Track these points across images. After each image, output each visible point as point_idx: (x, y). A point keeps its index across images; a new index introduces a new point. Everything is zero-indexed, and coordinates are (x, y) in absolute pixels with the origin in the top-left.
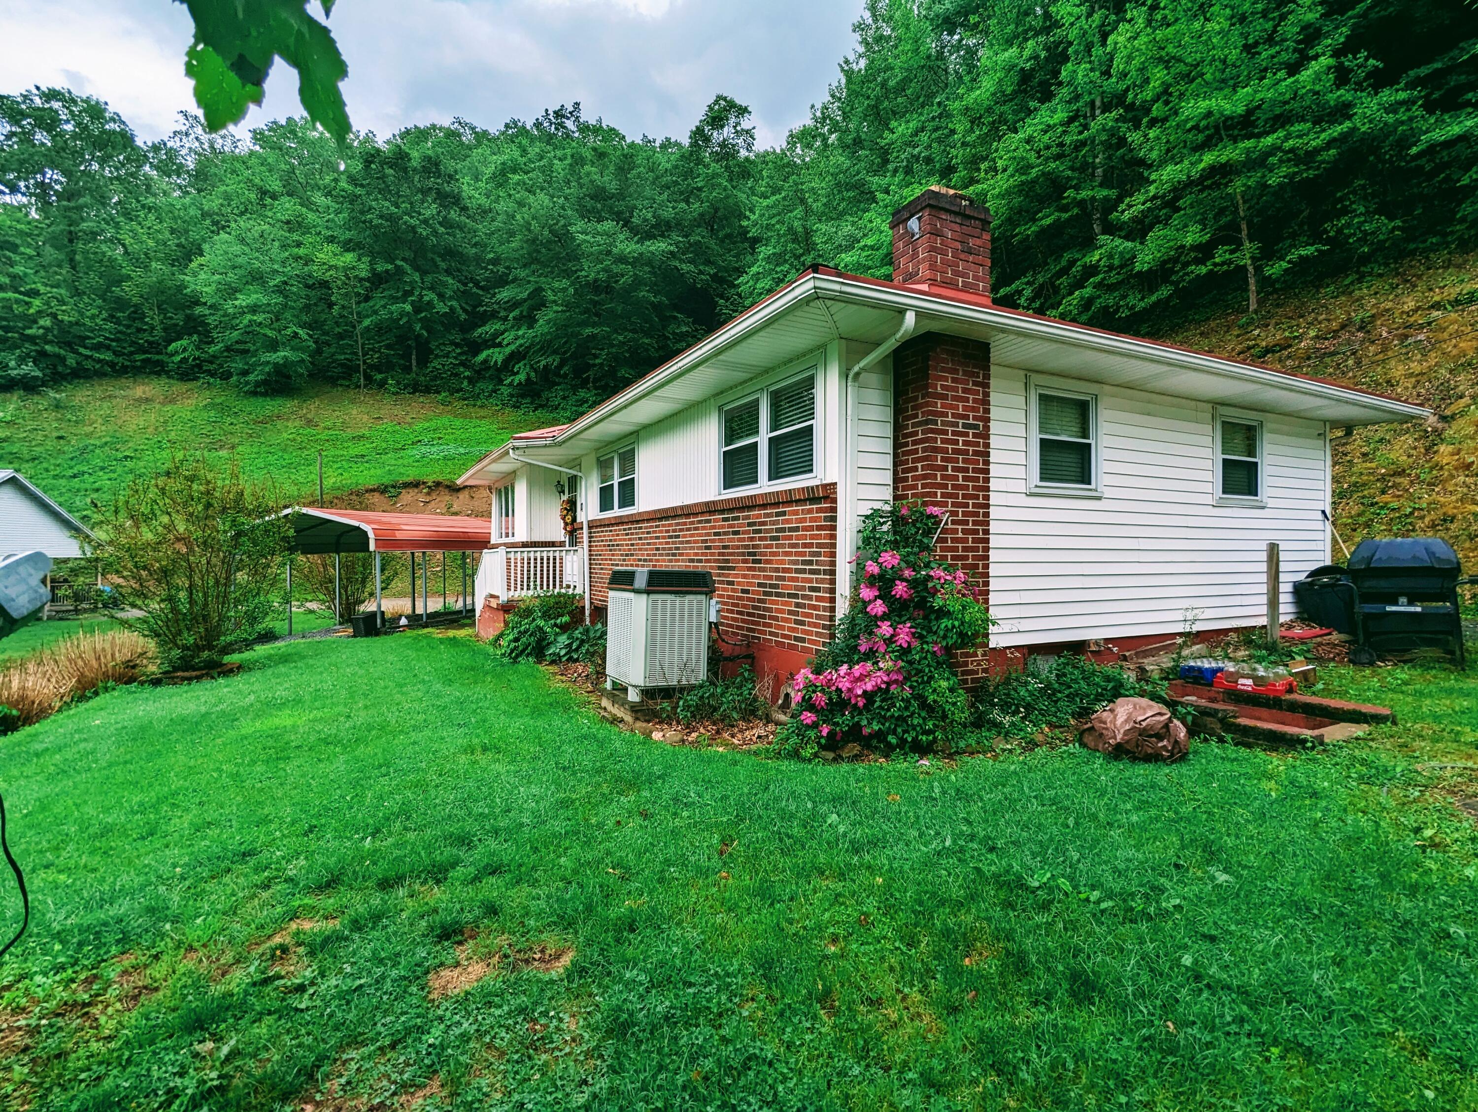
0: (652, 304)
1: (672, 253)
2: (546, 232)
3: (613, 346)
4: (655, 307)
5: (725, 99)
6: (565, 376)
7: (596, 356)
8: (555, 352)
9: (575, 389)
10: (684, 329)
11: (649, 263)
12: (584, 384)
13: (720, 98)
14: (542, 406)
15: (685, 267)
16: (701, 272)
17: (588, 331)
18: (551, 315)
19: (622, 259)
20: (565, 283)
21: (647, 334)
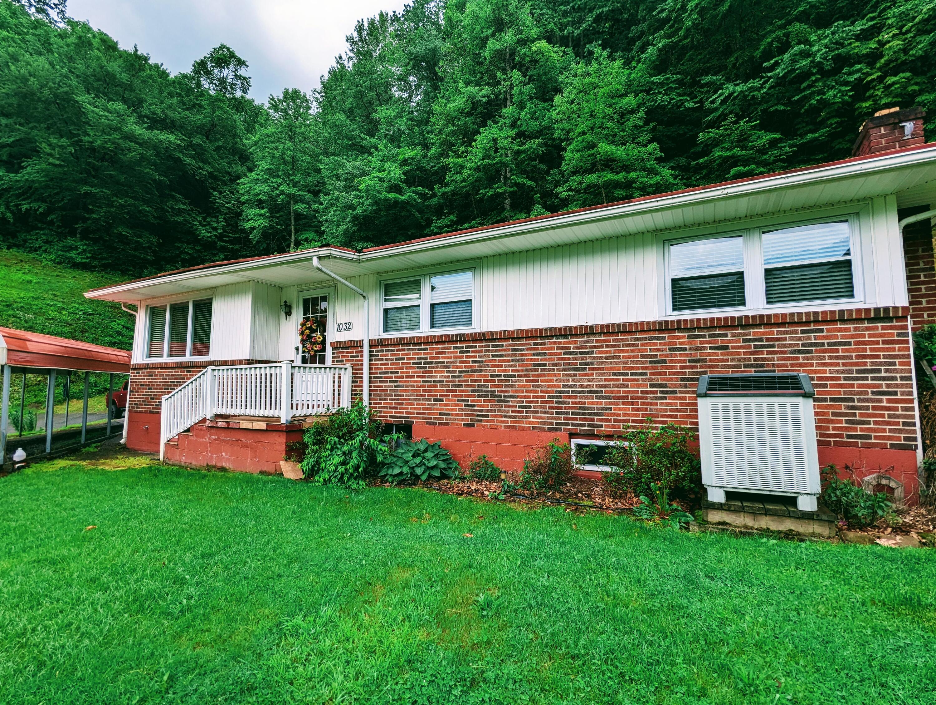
0: (155, 181)
1: (179, 146)
2: (46, 92)
3: (112, 206)
4: (159, 184)
5: (228, 49)
6: (52, 223)
7: (92, 212)
8: (43, 200)
9: (62, 236)
10: (182, 207)
11: (155, 147)
12: (73, 233)
13: (222, 47)
14: (18, 246)
15: (187, 160)
16: (200, 168)
17: (87, 188)
18: (44, 166)
19: (130, 137)
20: (64, 141)
21: (147, 202)
